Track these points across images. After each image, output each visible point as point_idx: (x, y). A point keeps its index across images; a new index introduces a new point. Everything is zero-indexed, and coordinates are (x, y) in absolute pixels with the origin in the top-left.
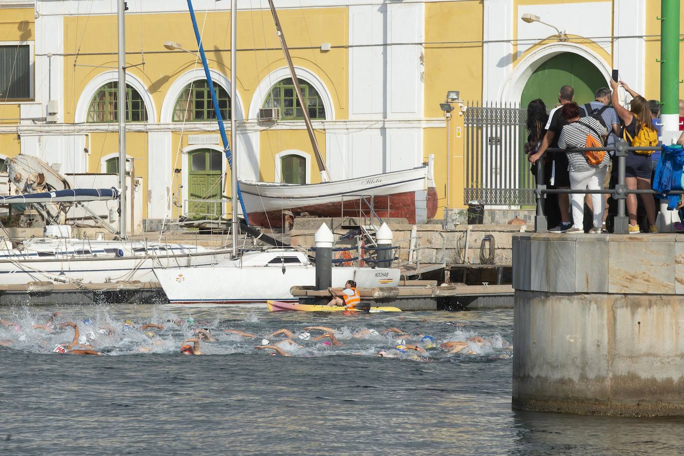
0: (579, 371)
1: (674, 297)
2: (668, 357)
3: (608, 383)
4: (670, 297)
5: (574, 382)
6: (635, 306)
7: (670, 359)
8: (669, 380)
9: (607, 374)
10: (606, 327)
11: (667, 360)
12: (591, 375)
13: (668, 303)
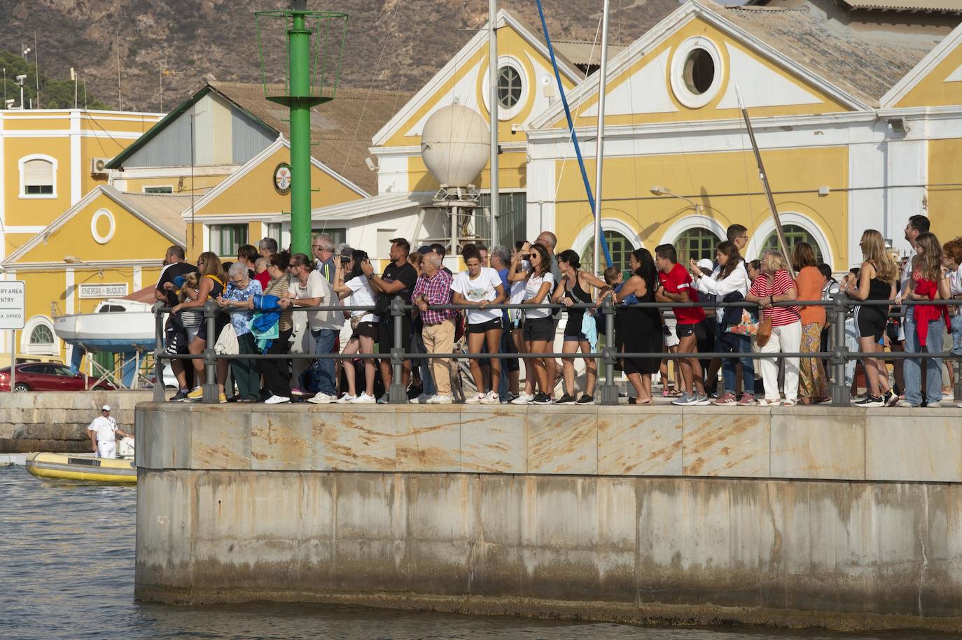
0: (167, 556)
1: (252, 472)
2: (245, 540)
3: (191, 569)
4: (247, 473)
5: (162, 568)
6: (216, 483)
7: (247, 542)
8: (246, 565)
9: (190, 559)
10: (190, 508)
11: (245, 543)
12: (177, 561)
13: (245, 480)
